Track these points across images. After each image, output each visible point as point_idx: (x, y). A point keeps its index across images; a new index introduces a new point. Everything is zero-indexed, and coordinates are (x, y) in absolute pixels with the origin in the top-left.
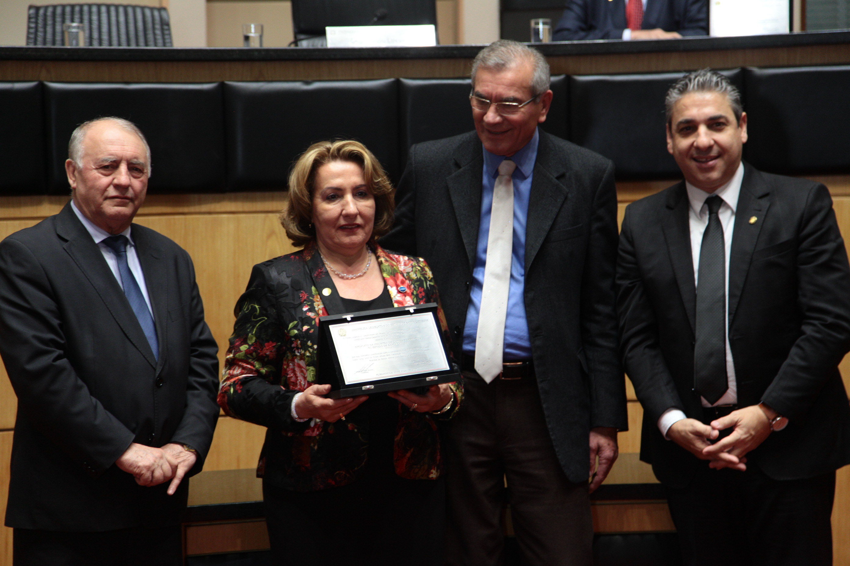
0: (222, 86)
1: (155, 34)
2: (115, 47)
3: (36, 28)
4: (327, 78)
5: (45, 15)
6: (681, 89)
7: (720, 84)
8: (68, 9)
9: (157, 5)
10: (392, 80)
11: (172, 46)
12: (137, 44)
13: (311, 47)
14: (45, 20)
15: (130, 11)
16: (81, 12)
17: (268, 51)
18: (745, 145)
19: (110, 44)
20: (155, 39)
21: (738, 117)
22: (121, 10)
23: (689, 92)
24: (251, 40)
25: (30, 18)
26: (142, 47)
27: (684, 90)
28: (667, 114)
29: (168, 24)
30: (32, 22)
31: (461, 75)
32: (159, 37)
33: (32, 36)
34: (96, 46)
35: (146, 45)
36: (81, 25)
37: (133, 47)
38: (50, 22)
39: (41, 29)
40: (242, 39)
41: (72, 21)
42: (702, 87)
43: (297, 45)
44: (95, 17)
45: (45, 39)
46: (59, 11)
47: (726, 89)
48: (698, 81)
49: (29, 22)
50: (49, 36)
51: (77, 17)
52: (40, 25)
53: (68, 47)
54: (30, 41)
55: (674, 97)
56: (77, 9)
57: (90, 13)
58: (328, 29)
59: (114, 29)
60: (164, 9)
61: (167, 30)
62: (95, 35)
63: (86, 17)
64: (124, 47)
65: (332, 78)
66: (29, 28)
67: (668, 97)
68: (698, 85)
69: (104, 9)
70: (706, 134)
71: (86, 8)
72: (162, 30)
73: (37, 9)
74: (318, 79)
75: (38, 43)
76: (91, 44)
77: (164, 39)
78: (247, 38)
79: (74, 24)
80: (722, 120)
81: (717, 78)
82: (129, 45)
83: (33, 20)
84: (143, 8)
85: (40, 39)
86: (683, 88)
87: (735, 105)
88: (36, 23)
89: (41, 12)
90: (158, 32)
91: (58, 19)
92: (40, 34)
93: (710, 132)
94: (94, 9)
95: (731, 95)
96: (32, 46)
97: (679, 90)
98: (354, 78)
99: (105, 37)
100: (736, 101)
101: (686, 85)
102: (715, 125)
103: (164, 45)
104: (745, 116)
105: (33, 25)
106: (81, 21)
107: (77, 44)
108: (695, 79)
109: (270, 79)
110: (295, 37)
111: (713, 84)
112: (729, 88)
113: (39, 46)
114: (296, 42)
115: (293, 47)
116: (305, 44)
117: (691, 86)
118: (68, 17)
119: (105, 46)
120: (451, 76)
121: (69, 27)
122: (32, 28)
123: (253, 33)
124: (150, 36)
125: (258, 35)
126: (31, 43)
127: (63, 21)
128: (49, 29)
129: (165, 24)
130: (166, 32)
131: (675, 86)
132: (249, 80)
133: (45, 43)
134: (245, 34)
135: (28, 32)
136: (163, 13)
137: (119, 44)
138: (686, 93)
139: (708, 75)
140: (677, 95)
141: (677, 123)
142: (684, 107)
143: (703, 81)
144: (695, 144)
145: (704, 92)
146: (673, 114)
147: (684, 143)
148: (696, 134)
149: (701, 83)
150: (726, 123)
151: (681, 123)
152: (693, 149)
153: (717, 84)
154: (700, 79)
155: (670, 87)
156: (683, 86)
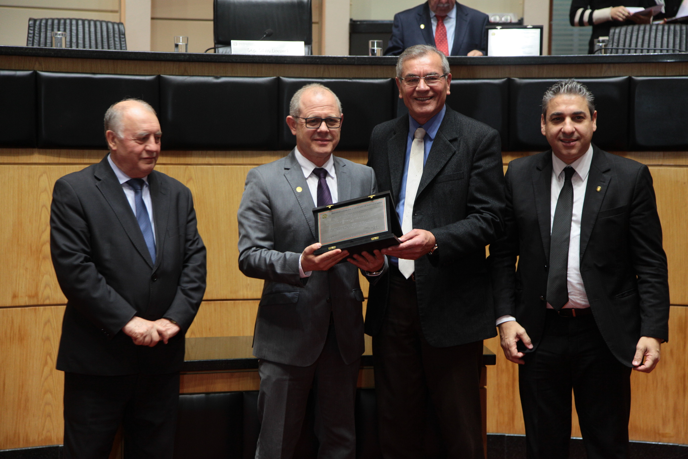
0: (159, 77)
1: (114, 41)
2: (87, 49)
3: (34, 34)
4: (230, 75)
5: (40, 25)
6: (555, 91)
7: (582, 89)
8: (56, 22)
9: (118, 21)
10: (275, 77)
11: (126, 49)
12: (103, 48)
13: (224, 53)
14: (40, 28)
15: (98, 24)
16: (65, 23)
17: (190, 55)
18: (594, 133)
19: (84, 47)
20: (115, 44)
21: (592, 113)
22: (92, 23)
23: (561, 94)
24: (180, 47)
25: (29, 26)
26: (106, 49)
27: (556, 93)
28: (543, 108)
29: (124, 34)
30: (31, 30)
31: (321, 76)
32: (117, 42)
33: (31, 39)
34: (74, 48)
35: (109, 48)
36: (64, 33)
37: (100, 49)
38: (43, 30)
39: (37, 35)
40: (174, 46)
41: (59, 30)
42: (570, 91)
43: (216, 52)
44: (74, 28)
45: (39, 41)
46: (50, 22)
47: (586, 94)
48: (567, 87)
49: (29, 29)
50: (42, 40)
51: (62, 27)
52: (37, 32)
53: (54, 47)
54: (29, 42)
55: (550, 97)
56: (62, 21)
57: (71, 24)
58: (233, 42)
59: (87, 36)
60: (122, 24)
61: (123, 38)
62: (74, 40)
63: (68, 27)
64: (93, 49)
65: (233, 75)
66: (29, 33)
67: (545, 96)
68: (567, 89)
69: (80, 22)
70: (571, 124)
71: (68, 22)
72: (120, 38)
73: (35, 21)
74: (224, 75)
75: (35, 44)
76: (71, 46)
77: (121, 44)
78: (177, 46)
79: (59, 32)
80: (582, 115)
82: (97, 48)
83: (32, 28)
84: (107, 23)
85: (36, 41)
86: (556, 91)
87: (590, 105)
88: (34, 30)
89: (38, 23)
90: (117, 39)
91: (49, 28)
92: (36, 38)
93: (573, 122)
94: (74, 22)
95: (588, 98)
96: (30, 46)
97: (554, 92)
98: (249, 75)
99: (81, 41)
100: (591, 102)
101: (559, 88)
102: (576, 118)
103: (121, 49)
104: (596, 113)
105: (31, 32)
106: (65, 31)
108: (565, 85)
109: (192, 74)
110: (215, 46)
111: (577, 89)
112: (588, 93)
113: (36, 46)
114: (214, 49)
115: (211, 52)
116: (222, 51)
117: (562, 90)
118: (56, 27)
119: (81, 48)
120: (315, 76)
121: (56, 34)
122: (31, 34)
123: (181, 43)
124: (112, 42)
125: (184, 44)
126: (30, 43)
127: (52, 30)
128: (43, 35)
129: (122, 34)
130: (123, 40)
132: (177, 74)
133: (39, 45)
134: (176, 43)
135: (28, 36)
136: (121, 26)
137: (90, 47)
138: (558, 95)
139: (574, 83)
140: (552, 95)
141: (550, 114)
142: (557, 104)
143: (571, 87)
144: (562, 130)
145: (571, 94)
146: (548, 108)
147: (554, 129)
148: (563, 123)
149: (570, 88)
150: (585, 117)
151: (553, 114)
152: (561, 133)
153: (580, 90)
154: (569, 85)
155: (548, 89)
156: (557, 89)
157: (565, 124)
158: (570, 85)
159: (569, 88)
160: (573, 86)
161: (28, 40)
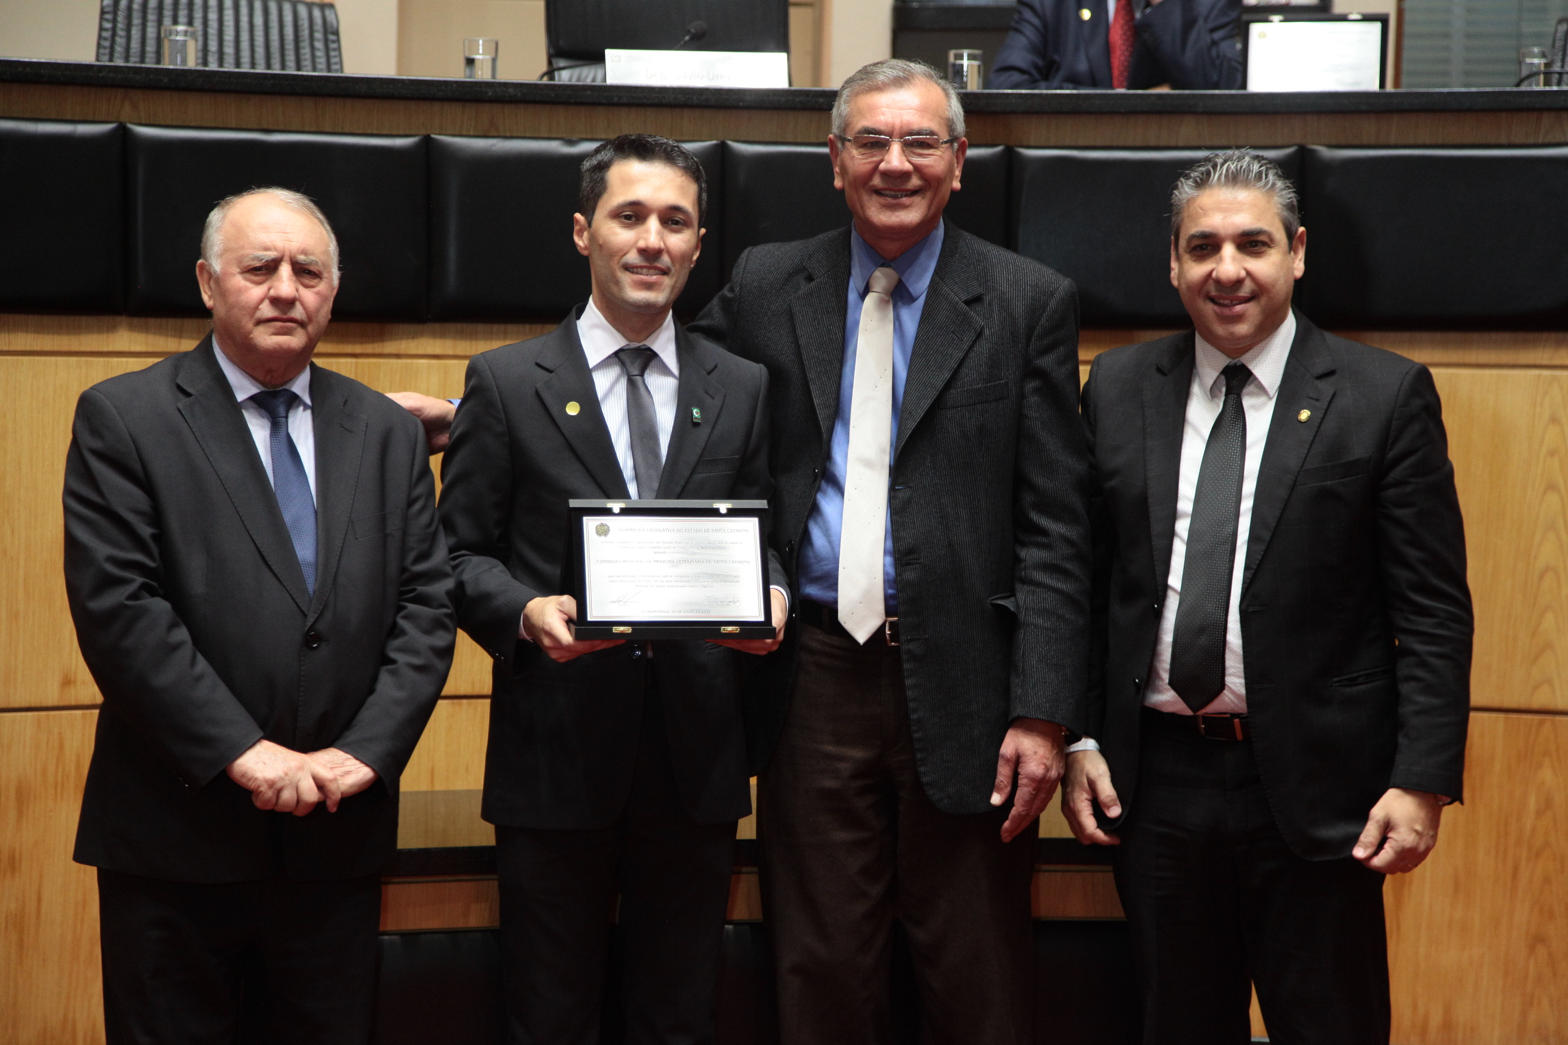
0: (427, 143)
1: (313, 48)
2: (245, 69)
3: (114, 29)
5: (130, 8)
6: (1198, 179)
7: (1264, 175)
10: (714, 142)
11: (342, 72)
12: (283, 67)
13: (576, 81)
14: (129, 17)
16: (191, 5)
17: (506, 85)
19: (238, 64)
20: (313, 57)
21: (1290, 234)
22: (258, 5)
23: (1211, 186)
24: (477, 64)
25: (103, 12)
26: (291, 71)
27: (1202, 183)
28: (1173, 219)
29: (337, 33)
30: (107, 20)
32: (320, 54)
33: (107, 44)
34: (213, 66)
35: (299, 69)
36: (190, 29)
37: (276, 70)
38: (136, 21)
39: (121, 33)
40: (462, 63)
41: (175, 22)
42: (1234, 179)
43: (552, 78)
44: (213, 16)
45: (128, 49)
46: (153, 2)
47: (1274, 185)
48: (1227, 170)
49: (102, 19)
50: (135, 45)
51: (183, 14)
52: (121, 25)
53: (166, 65)
54: (102, 51)
55: (1187, 193)
57: (206, 7)
58: (610, 53)
59: (245, 36)
60: (331, 6)
61: (334, 42)
62: (213, 46)
63: (198, 15)
64: (260, 69)
66: (101, 29)
67: (1176, 192)
68: (1227, 176)
69: (228, 3)
70: (1236, 259)
72: (326, 41)
74: (589, 136)
75: (116, 55)
76: (205, 63)
77: (328, 58)
78: (470, 62)
79: (181, 28)
80: (1263, 238)
81: (1260, 167)
82: (268, 66)
83: (108, 16)
84: (295, 3)
85: (119, 49)
86: (1201, 179)
87: (1285, 213)
88: (114, 21)
89: (124, 2)
90: (319, 45)
91: (152, 17)
92: (120, 41)
93: (1240, 256)
94: (213, 2)
95: (1282, 196)
96: (105, 62)
97: (1196, 182)
99: (229, 49)
100: (1290, 207)
101: (1208, 173)
102: (1249, 246)
103: (329, 70)
104: (1302, 232)
105: (108, 25)
106: (190, 23)
107: (184, 61)
108: (1223, 165)
109: (508, 134)
110: (550, 63)
111: (1252, 175)
112: (1280, 184)
113: (119, 62)
114: (550, 73)
115: (545, 81)
116: (566, 77)
117: (1215, 177)
118: (168, 13)
119: (229, 67)
120: (813, 140)
121: (170, 32)
122: (106, 30)
123: (481, 54)
124: (306, 51)
125: (488, 57)
126: (104, 54)
127: (160, 22)
128: (136, 33)
129: (331, 33)
130: (334, 46)
131: (1189, 174)
132: (472, 133)
133: (127, 58)
134: (467, 54)
135: (100, 37)
136: (328, 13)
137: (253, 65)
138: (1205, 188)
139: (1246, 161)
140: (1192, 189)
141: (1187, 237)
142: (1201, 211)
143: (1235, 170)
144: (1214, 274)
145: (1236, 187)
146: (1182, 220)
147: (1196, 271)
148: (1218, 256)
149: (1233, 173)
150: (1270, 243)
151: (1193, 237)
152: (1211, 281)
153: (1259, 176)
154: (1231, 165)
155: (1181, 175)
156: (1202, 174)
157: (1221, 259)
158: (1233, 164)
159: (1231, 171)
160: (1241, 167)
161: (99, 46)
